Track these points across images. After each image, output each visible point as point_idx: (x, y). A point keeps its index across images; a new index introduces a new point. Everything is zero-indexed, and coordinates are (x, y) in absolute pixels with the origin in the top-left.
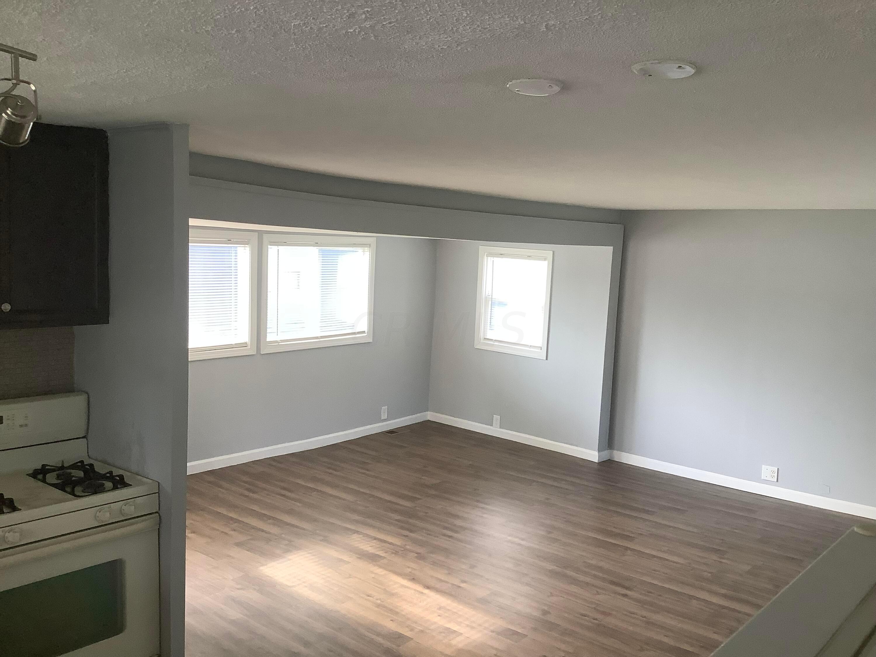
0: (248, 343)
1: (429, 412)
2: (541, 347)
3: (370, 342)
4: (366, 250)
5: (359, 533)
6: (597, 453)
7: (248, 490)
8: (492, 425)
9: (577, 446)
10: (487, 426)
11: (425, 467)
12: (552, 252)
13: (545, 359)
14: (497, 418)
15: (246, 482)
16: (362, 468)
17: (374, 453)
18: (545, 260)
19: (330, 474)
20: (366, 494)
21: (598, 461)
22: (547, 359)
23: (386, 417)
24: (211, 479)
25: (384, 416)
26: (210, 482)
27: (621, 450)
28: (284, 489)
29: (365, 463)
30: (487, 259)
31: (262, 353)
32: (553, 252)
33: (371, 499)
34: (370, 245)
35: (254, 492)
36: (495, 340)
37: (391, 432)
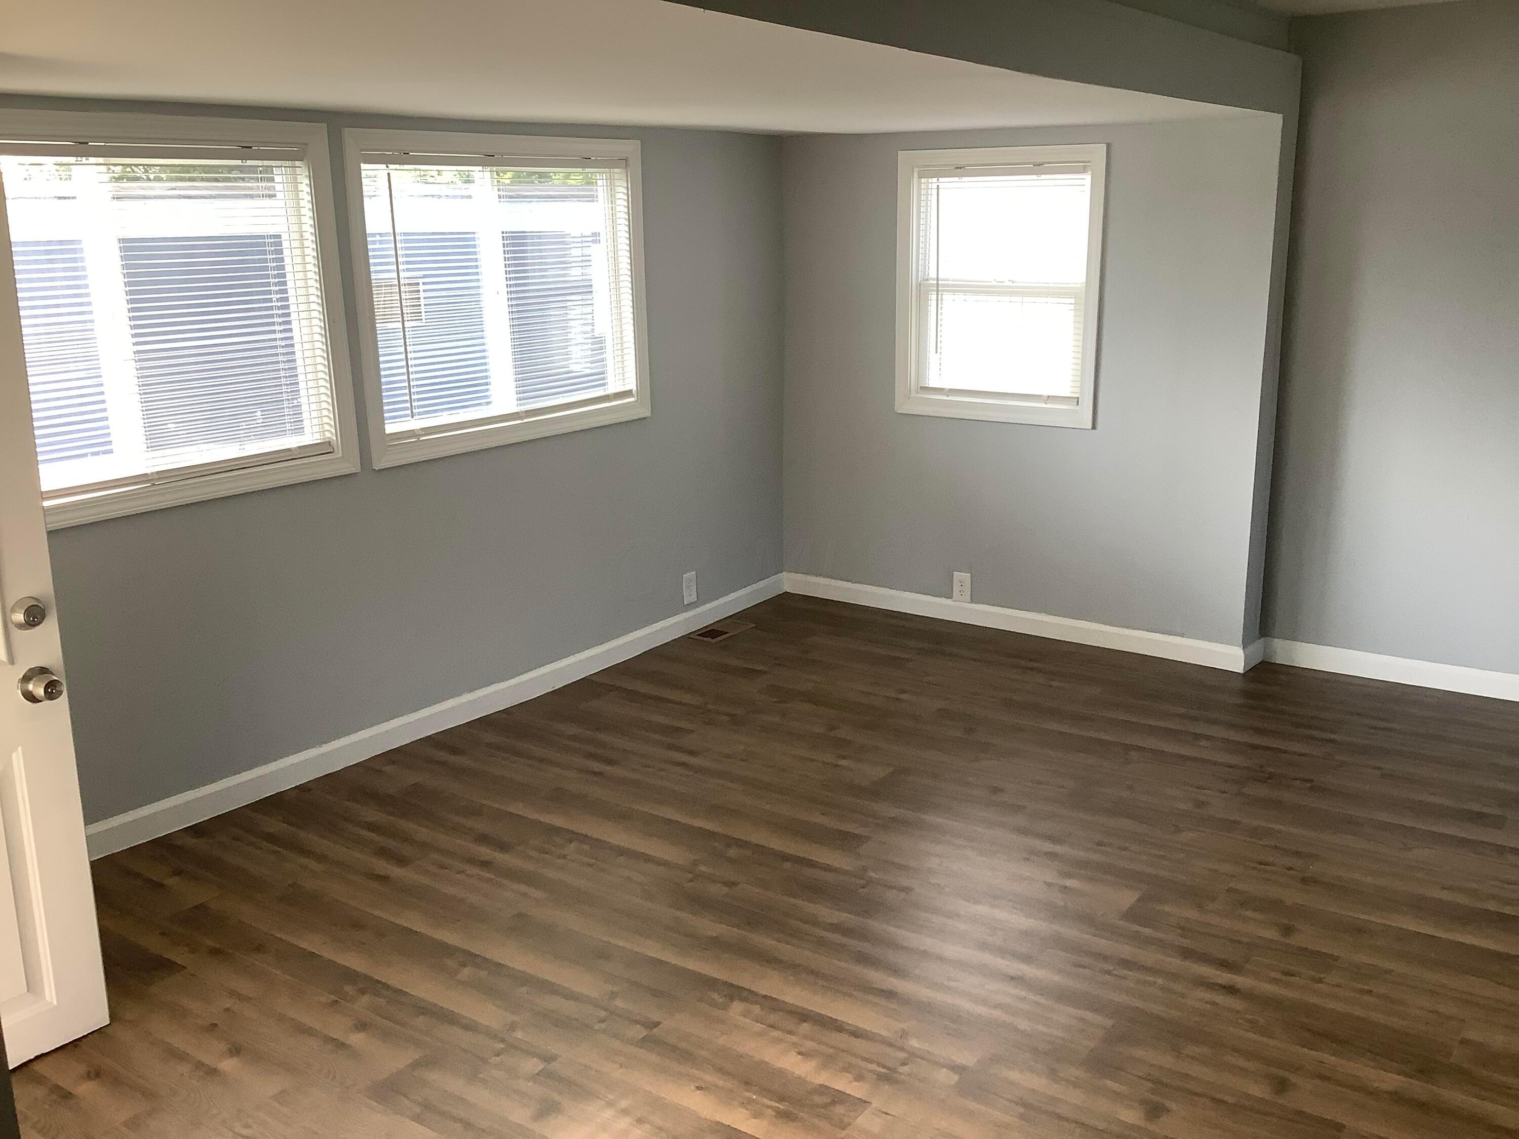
0: (334, 444)
1: (784, 574)
2: (1078, 398)
3: (645, 418)
4: (617, 176)
5: (745, 994)
6: (1242, 651)
7: (383, 853)
8: (950, 596)
9: (1182, 635)
10: (938, 600)
11: (832, 728)
12: (1104, 147)
13: (1090, 426)
14: (962, 578)
15: (372, 827)
16: (671, 747)
17: (687, 698)
18: (1084, 170)
19: (595, 774)
20: (712, 835)
21: (1244, 670)
22: (1094, 427)
23: (694, 598)
24: (274, 825)
25: (690, 596)
26: (271, 838)
27: (1293, 636)
28: (483, 839)
29: (678, 729)
30: (920, 184)
31: (377, 469)
32: (1109, 146)
33: (732, 852)
34: (626, 160)
35: (401, 861)
36: (950, 390)
37: (710, 632)
